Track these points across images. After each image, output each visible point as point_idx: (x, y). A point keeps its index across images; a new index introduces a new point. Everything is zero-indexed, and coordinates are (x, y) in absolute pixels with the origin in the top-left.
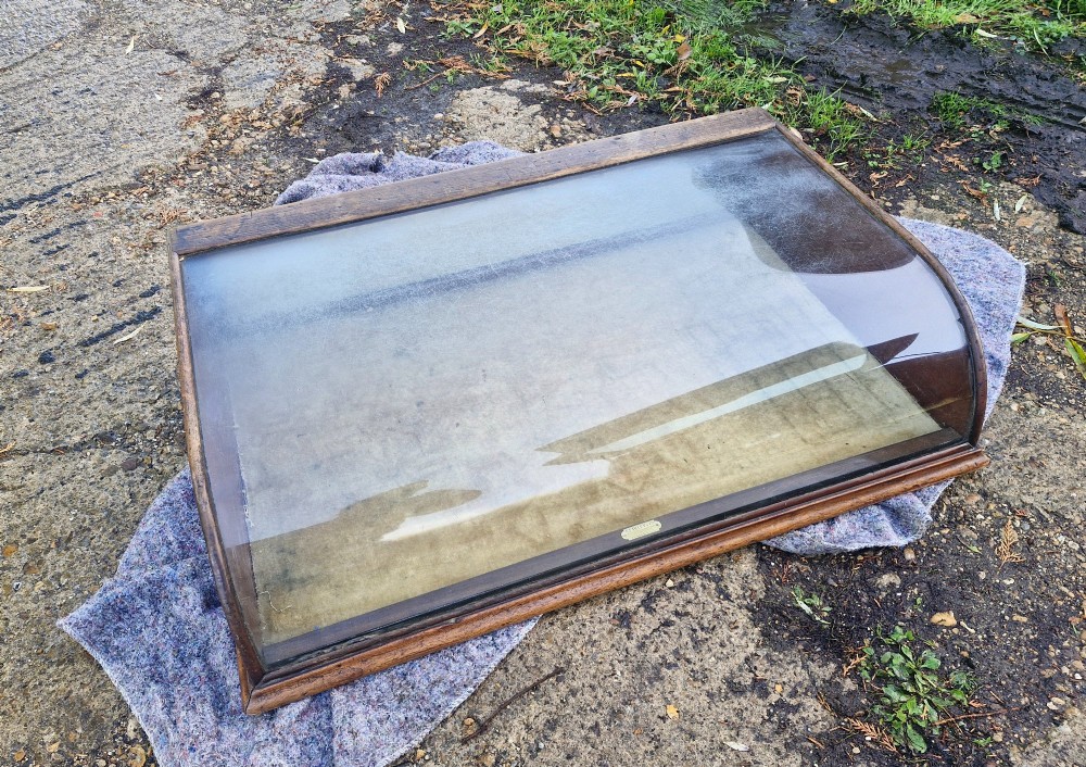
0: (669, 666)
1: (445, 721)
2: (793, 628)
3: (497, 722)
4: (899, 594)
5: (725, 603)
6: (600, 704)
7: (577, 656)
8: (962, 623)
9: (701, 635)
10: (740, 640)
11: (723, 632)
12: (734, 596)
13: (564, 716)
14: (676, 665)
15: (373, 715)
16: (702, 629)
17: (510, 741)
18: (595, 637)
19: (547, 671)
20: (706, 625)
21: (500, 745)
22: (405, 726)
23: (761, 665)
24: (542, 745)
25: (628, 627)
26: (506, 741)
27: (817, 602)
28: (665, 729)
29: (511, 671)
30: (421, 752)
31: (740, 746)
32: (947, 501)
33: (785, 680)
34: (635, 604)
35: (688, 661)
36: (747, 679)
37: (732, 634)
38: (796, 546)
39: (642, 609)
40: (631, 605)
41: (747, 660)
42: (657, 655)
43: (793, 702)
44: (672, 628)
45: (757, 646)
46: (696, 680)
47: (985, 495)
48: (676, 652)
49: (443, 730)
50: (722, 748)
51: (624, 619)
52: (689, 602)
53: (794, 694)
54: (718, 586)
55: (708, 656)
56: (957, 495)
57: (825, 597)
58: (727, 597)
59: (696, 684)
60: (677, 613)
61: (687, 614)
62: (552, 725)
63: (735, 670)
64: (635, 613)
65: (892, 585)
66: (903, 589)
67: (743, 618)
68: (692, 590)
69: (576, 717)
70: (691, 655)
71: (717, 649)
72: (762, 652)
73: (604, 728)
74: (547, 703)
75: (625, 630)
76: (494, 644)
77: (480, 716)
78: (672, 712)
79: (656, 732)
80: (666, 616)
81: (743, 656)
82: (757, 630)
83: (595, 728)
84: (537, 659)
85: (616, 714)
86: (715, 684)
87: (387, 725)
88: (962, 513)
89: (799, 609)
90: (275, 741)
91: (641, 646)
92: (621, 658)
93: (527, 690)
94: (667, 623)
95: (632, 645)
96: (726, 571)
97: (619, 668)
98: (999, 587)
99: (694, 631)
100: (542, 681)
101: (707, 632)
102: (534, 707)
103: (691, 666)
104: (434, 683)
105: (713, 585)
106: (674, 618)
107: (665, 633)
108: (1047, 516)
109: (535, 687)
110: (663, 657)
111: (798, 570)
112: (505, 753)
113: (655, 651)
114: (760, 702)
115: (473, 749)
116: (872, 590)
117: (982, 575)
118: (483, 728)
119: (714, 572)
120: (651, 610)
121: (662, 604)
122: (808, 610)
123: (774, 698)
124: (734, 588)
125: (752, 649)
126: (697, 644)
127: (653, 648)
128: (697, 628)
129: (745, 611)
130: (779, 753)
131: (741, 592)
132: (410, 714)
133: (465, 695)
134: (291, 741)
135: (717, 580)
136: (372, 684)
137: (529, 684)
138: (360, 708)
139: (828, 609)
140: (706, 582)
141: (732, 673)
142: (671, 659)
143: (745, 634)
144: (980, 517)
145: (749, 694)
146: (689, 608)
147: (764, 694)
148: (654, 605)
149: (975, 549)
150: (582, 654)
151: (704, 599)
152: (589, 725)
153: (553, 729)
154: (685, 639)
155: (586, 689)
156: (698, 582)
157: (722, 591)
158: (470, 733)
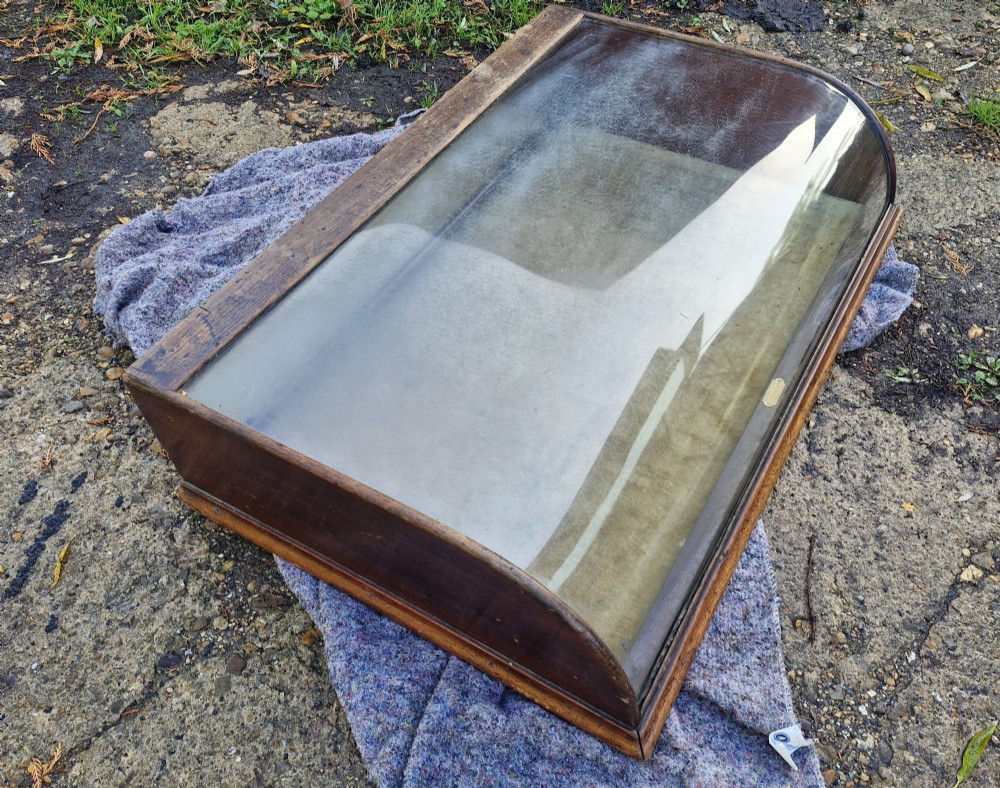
0: (873, 479)
1: (784, 638)
2: (911, 397)
3: (816, 607)
4: (938, 334)
5: (858, 411)
6: (863, 539)
7: (812, 520)
8: (986, 328)
9: (868, 444)
10: (891, 428)
11: (878, 432)
12: (857, 403)
13: (852, 566)
14: (876, 476)
15: (737, 675)
16: (864, 439)
17: (838, 612)
18: (808, 498)
19: (805, 546)
20: (863, 435)
21: (835, 621)
22: (765, 664)
23: (920, 435)
24: (861, 598)
25: (820, 474)
26: (835, 615)
27: (905, 371)
28: (919, 521)
29: (783, 566)
30: (793, 672)
31: (966, 496)
33: (944, 434)
34: (806, 455)
35: (880, 467)
36: (924, 451)
37: (884, 428)
38: (862, 340)
39: (814, 455)
40: (805, 457)
41: (910, 438)
42: (858, 479)
43: (963, 444)
44: (846, 453)
45: (906, 425)
46: (898, 475)
47: (914, 238)
48: (867, 467)
49: (788, 645)
50: (959, 506)
51: (811, 470)
52: (836, 427)
53: (958, 439)
54: (840, 404)
55: (887, 453)
56: (899, 247)
57: (906, 364)
58: (855, 407)
59: (901, 478)
60: (838, 441)
61: (845, 436)
62: (851, 578)
63: (911, 450)
64: (813, 461)
65: (929, 330)
66: (937, 329)
67: (877, 413)
68: (829, 418)
69: (860, 560)
70: (878, 462)
71: (887, 446)
72: (913, 426)
73: (883, 552)
74: (831, 567)
75: (821, 478)
76: (752, 556)
77: (801, 613)
78: (908, 507)
79: (915, 528)
80: (834, 448)
81: (906, 438)
82: (894, 415)
83: (878, 557)
84: (790, 544)
85: (879, 536)
86: (912, 469)
87: (755, 674)
89: (901, 383)
91: (843, 480)
92: (840, 498)
93: (808, 569)
94: (840, 453)
95: (836, 483)
96: (834, 390)
97: (846, 505)
98: (978, 292)
99: (861, 444)
100: (810, 554)
101: (869, 439)
102: (827, 577)
103: (885, 468)
104: (745, 618)
105: (837, 405)
106: (841, 446)
107: (846, 459)
108: (956, 230)
109: (811, 562)
110: (863, 477)
111: (873, 358)
112: (843, 623)
113: (855, 476)
114: (946, 459)
115: (823, 640)
116: (923, 342)
117: (964, 291)
118: (811, 620)
119: (828, 396)
120: (819, 451)
121: (823, 441)
122: (906, 380)
123: (951, 450)
124: (852, 398)
125: (905, 430)
126: (872, 451)
127: (850, 476)
128: (860, 441)
129: (874, 408)
130: (991, 482)
131: (858, 397)
132: (757, 652)
133: (776, 607)
135: (836, 400)
136: (703, 658)
137: (804, 565)
138: (724, 678)
139: (916, 371)
140: (831, 406)
141: (913, 454)
142: (869, 474)
143: (891, 423)
144: (925, 254)
145: (935, 460)
146: (841, 431)
147: (944, 453)
148: (818, 447)
149: (943, 277)
150: (814, 516)
151: (842, 419)
152: (872, 558)
153: (855, 581)
154: (862, 454)
155: (844, 537)
156: (826, 410)
157: (847, 405)
158: (807, 630)
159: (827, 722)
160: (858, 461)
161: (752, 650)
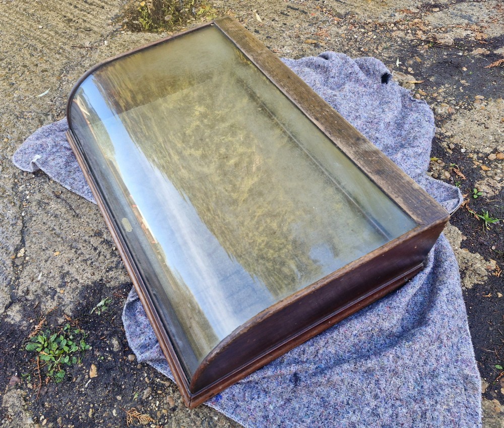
0: (76, 252)
1: (61, 185)
2: (91, 299)
3: (59, 200)
4: (107, 349)
5: (104, 271)
6: (62, 230)
7: (82, 220)
8: (90, 380)
9: (89, 262)
10: (86, 277)
11: (89, 270)
12: (107, 274)
13: (59, 219)
14: (76, 254)
15: (62, 164)
16: (92, 263)
18: (91, 225)
19: (77, 211)
20: (94, 264)
21: (51, 203)
22: (59, 174)
23: (74, 285)
25: (95, 236)
26: (53, 204)
27: (103, 309)
28: (50, 252)
29: (78, 201)
30: (52, 182)
31: (39, 278)
32: (167, 384)
33: (66, 294)
34: (105, 237)
35: (78, 258)
36: (67, 279)
37: (89, 274)
39: (103, 240)
40: (105, 236)
41: (76, 280)
42: (81, 246)
43: (56, 297)
44: (93, 251)
45: (82, 284)
46: (69, 261)
47: (174, 409)
48: (82, 253)
50: (40, 271)
51: (99, 234)
52: (105, 257)
53: (59, 298)
54: (113, 268)
55: (79, 265)
56: (174, 392)
57: (106, 313)
58: (107, 271)
59: (67, 261)
60: (100, 252)
61: (99, 256)
62: (56, 216)
63: (72, 275)
64: (101, 238)
65: (112, 346)
66: (111, 352)
67: (97, 277)
68: (111, 258)
69: (58, 223)
70: (80, 259)
71: (82, 268)
72: (80, 286)
73: (53, 232)
74: (65, 213)
75: (93, 235)
77: (62, 195)
78: (57, 253)
79: (49, 249)
80: (99, 249)
81: (78, 278)
82: (90, 283)
83: (54, 229)
84: (82, 207)
85: (58, 236)
86: (66, 268)
87: (59, 169)
88: (159, 392)
89: (100, 302)
90: (55, 142)
91: (85, 241)
92: (81, 234)
93: (70, 206)
94: (95, 249)
95: (87, 238)
96: (121, 270)
97: (77, 234)
98: (112, 406)
99: (91, 259)
100: (74, 211)
101: (90, 264)
102: (64, 210)
103: (75, 259)
105: (113, 265)
106: (97, 251)
107: (91, 249)
109: (71, 209)
110: (80, 249)
111: (121, 301)
112: (49, 205)
114: (57, 285)
115: (51, 195)
117: (119, 398)
118: (58, 197)
119: (120, 265)
120: (102, 243)
121: (105, 247)
122: (99, 305)
123: (58, 290)
124: (112, 274)
125: (81, 281)
126: (85, 261)
127: (84, 245)
128: (93, 260)
129: (100, 278)
130: (36, 292)
131: (110, 277)
132: (63, 175)
133: (69, 188)
134: (58, 148)
135: (116, 267)
137: (73, 207)
138: (64, 160)
139: (99, 314)
140: (115, 263)
141: (71, 274)
142: (79, 252)
143: (88, 279)
144: (158, 403)
145: (61, 280)
146: (102, 257)
147: (60, 286)
148: (104, 244)
149: (136, 396)
151: (106, 262)
152: (55, 228)
153: (55, 217)
154: (88, 257)
155: (69, 225)
156: (116, 259)
157: (111, 269)
158: (56, 193)
159: (35, 182)
160: (87, 252)
161: (65, 174)
